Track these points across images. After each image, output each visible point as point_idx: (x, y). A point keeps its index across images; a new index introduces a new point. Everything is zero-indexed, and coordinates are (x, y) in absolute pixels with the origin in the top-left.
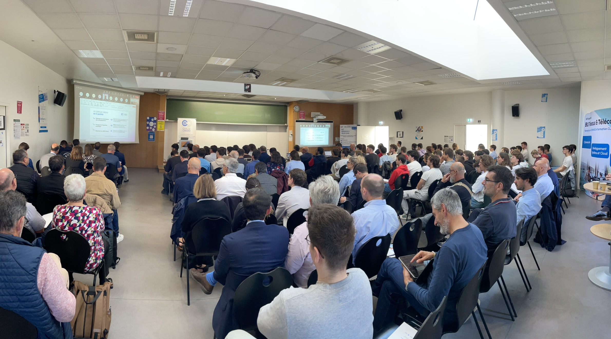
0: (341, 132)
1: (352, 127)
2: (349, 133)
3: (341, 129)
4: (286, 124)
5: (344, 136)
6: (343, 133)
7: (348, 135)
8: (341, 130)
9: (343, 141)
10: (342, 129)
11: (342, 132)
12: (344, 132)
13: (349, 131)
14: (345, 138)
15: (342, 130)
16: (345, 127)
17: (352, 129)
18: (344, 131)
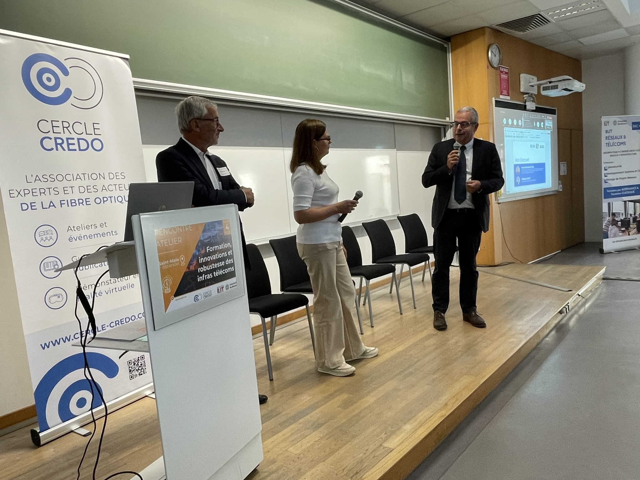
0: (604, 141)
1: (633, 123)
2: (624, 143)
3: (604, 128)
4: (448, 119)
5: (614, 154)
6: (608, 145)
7: (623, 148)
8: (604, 135)
9: (609, 171)
10: (607, 132)
11: (607, 141)
12: (611, 141)
13: (625, 137)
14: (617, 161)
15: (607, 135)
16: (615, 123)
17: (633, 129)
18: (612, 138)
